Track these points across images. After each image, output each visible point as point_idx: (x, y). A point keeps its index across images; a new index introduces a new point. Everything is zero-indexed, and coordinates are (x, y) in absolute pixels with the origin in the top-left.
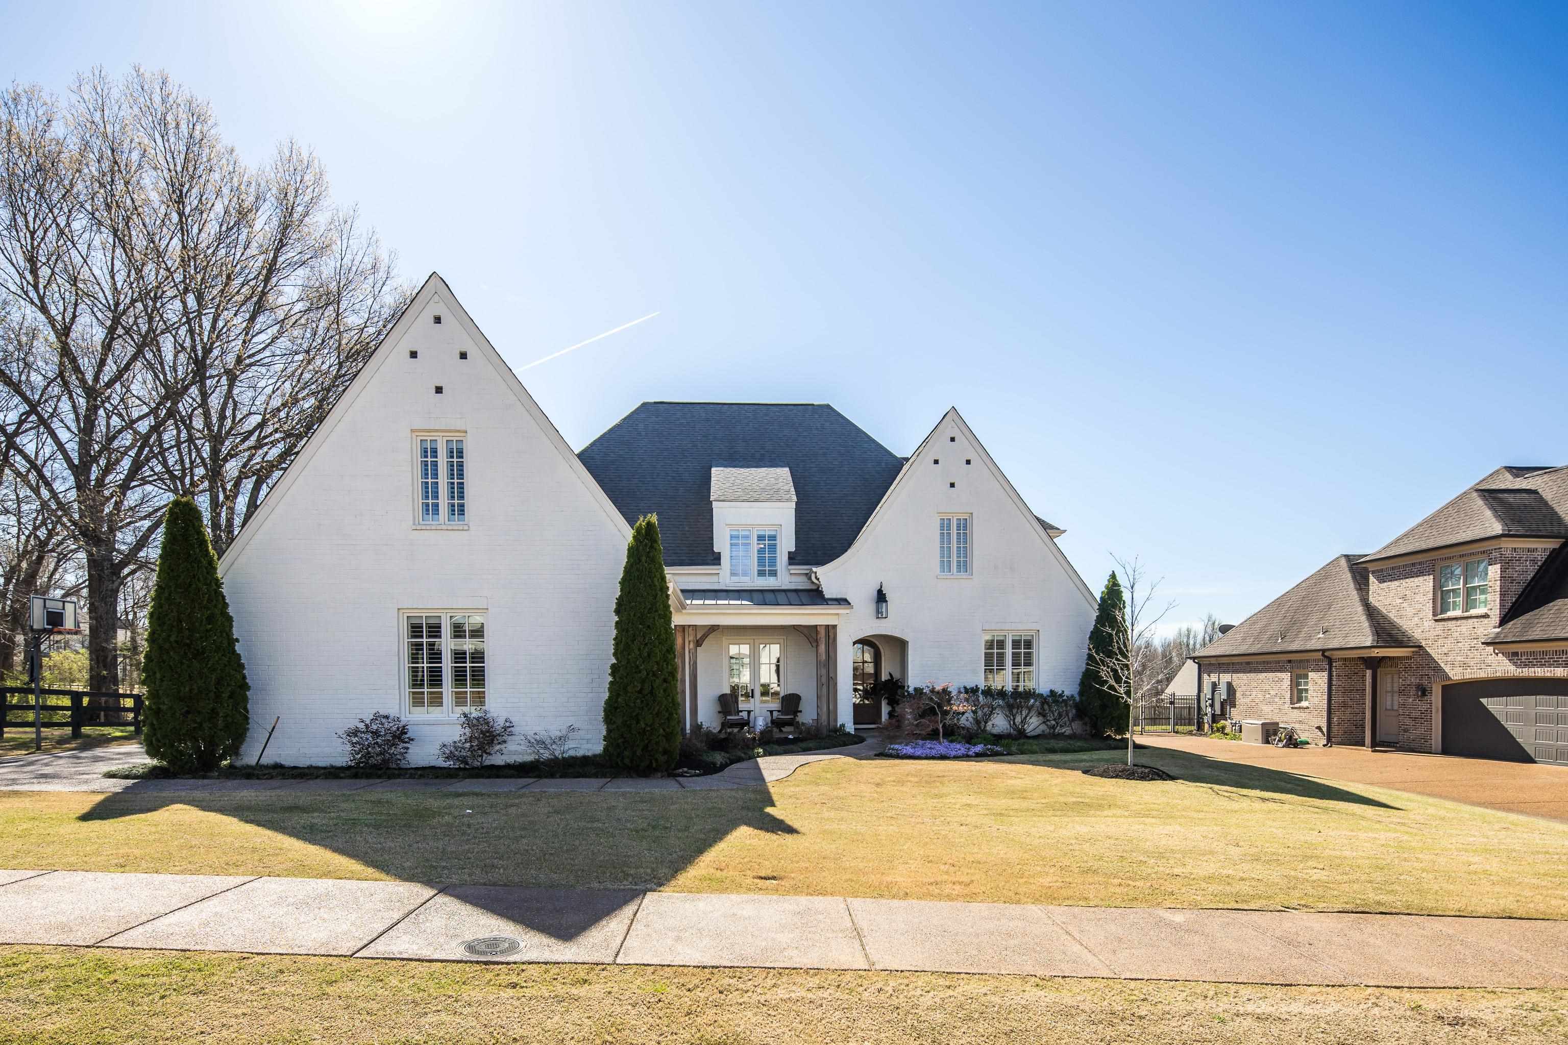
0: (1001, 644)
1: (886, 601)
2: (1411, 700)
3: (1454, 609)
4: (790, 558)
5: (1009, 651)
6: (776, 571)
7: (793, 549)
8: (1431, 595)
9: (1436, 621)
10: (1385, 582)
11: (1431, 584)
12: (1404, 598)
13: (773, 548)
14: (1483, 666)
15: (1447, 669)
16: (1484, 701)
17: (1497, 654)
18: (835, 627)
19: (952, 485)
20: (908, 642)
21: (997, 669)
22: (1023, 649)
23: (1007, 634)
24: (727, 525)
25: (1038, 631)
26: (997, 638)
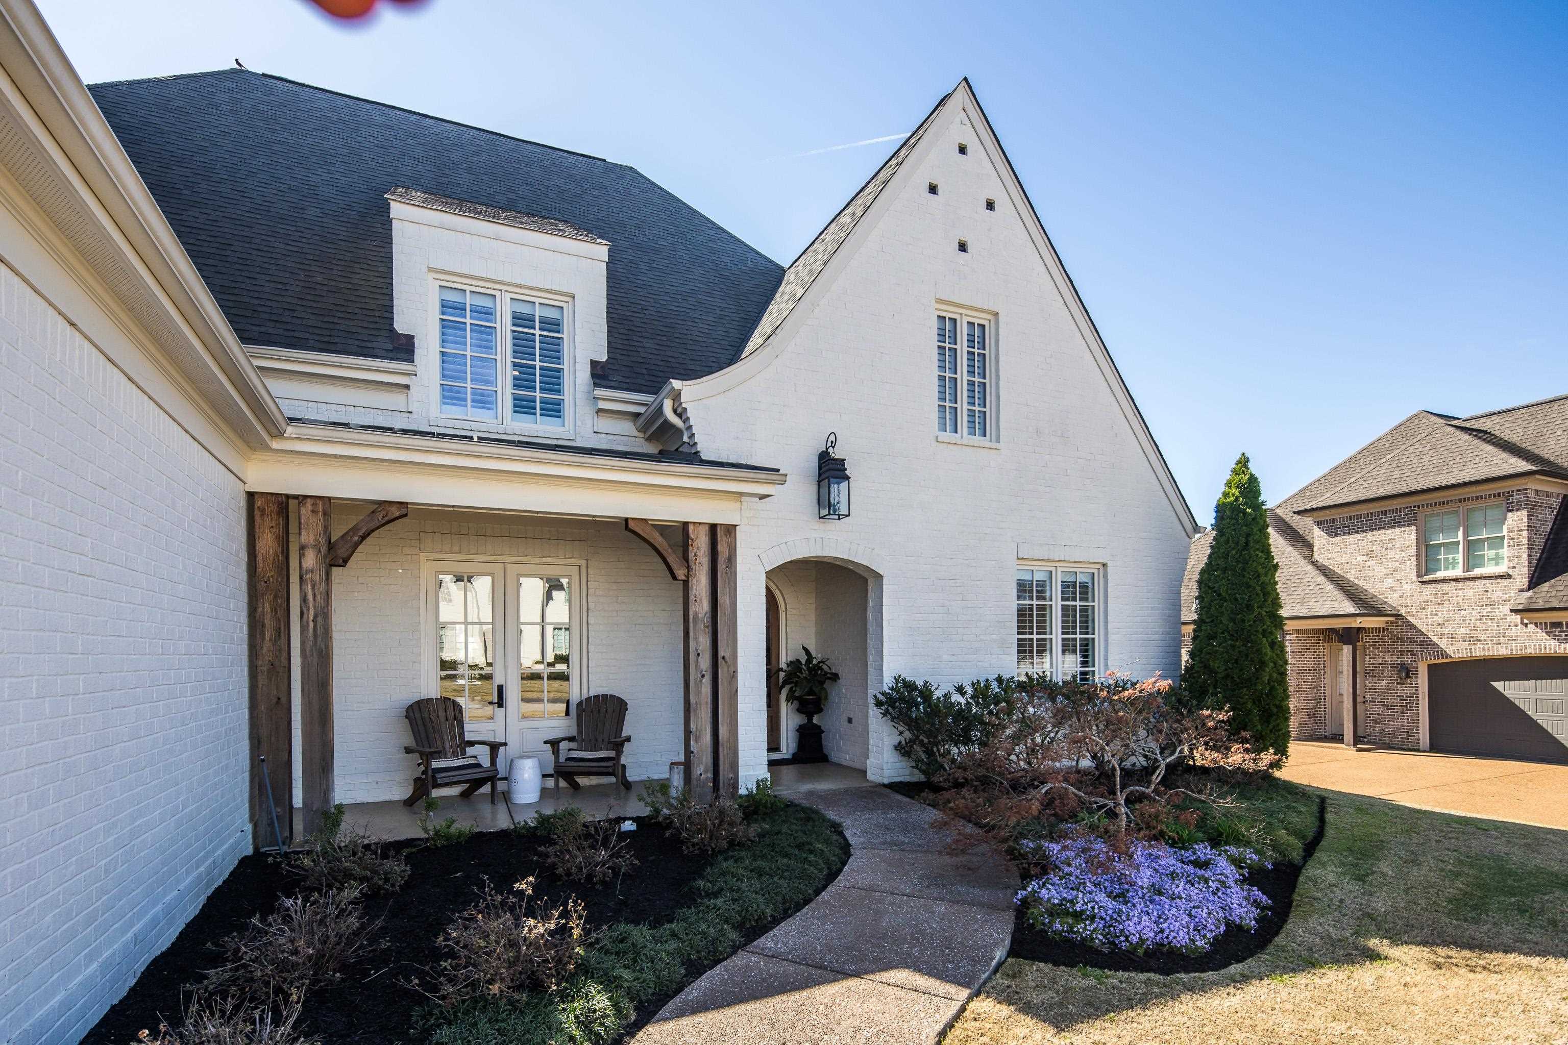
0: (1041, 590)
1: (847, 478)
2: (1385, 683)
3: (1446, 569)
4: (594, 375)
5: (1057, 604)
6: (559, 403)
7: (604, 357)
8: (1413, 551)
9: (1423, 582)
10: (1337, 535)
11: (1413, 536)
12: (1370, 554)
13: (553, 350)
14: (1502, 640)
15: (1443, 644)
16: (1498, 685)
17: (1526, 625)
18: (731, 529)
19: (963, 247)
20: (882, 577)
21: (1038, 640)
22: (1080, 600)
23: (1053, 569)
24: (431, 270)
25: (1104, 565)
26: (1038, 577)
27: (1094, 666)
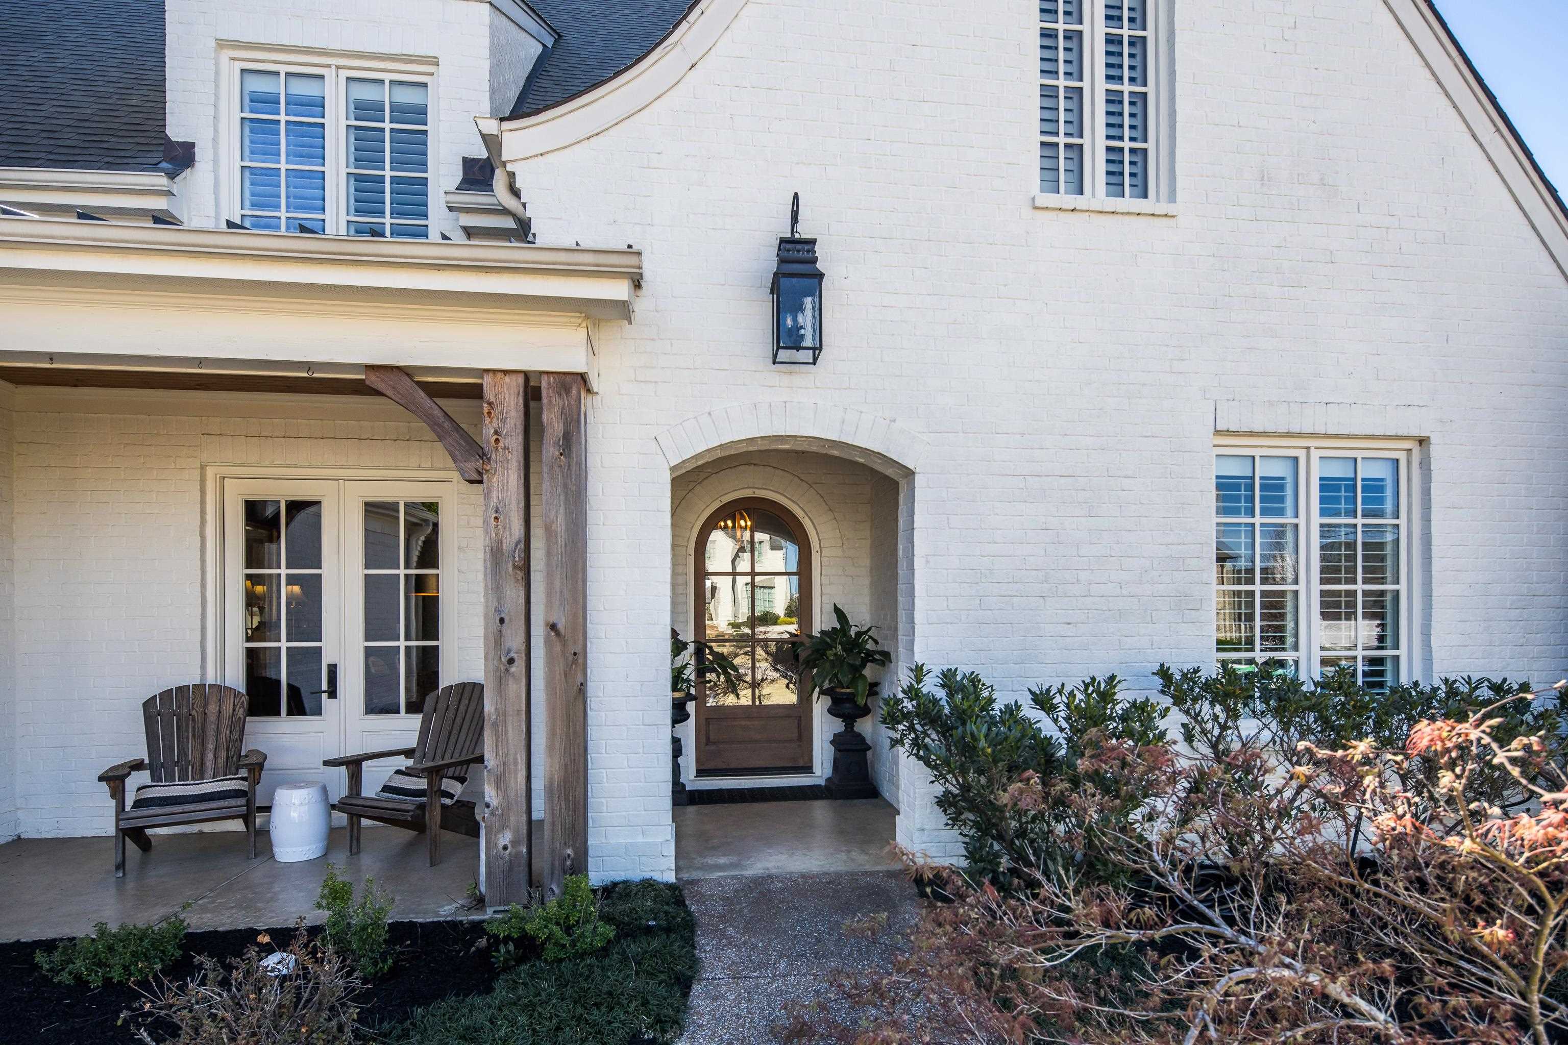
0: (1273, 494)
5: (1309, 522)
13: (411, 150)
18: (573, 382)
20: (913, 473)
21: (1264, 594)
22: (1364, 516)
23: (1301, 454)
24: (222, 44)
25: (1423, 442)
26: (1262, 470)
27: (1397, 647)
